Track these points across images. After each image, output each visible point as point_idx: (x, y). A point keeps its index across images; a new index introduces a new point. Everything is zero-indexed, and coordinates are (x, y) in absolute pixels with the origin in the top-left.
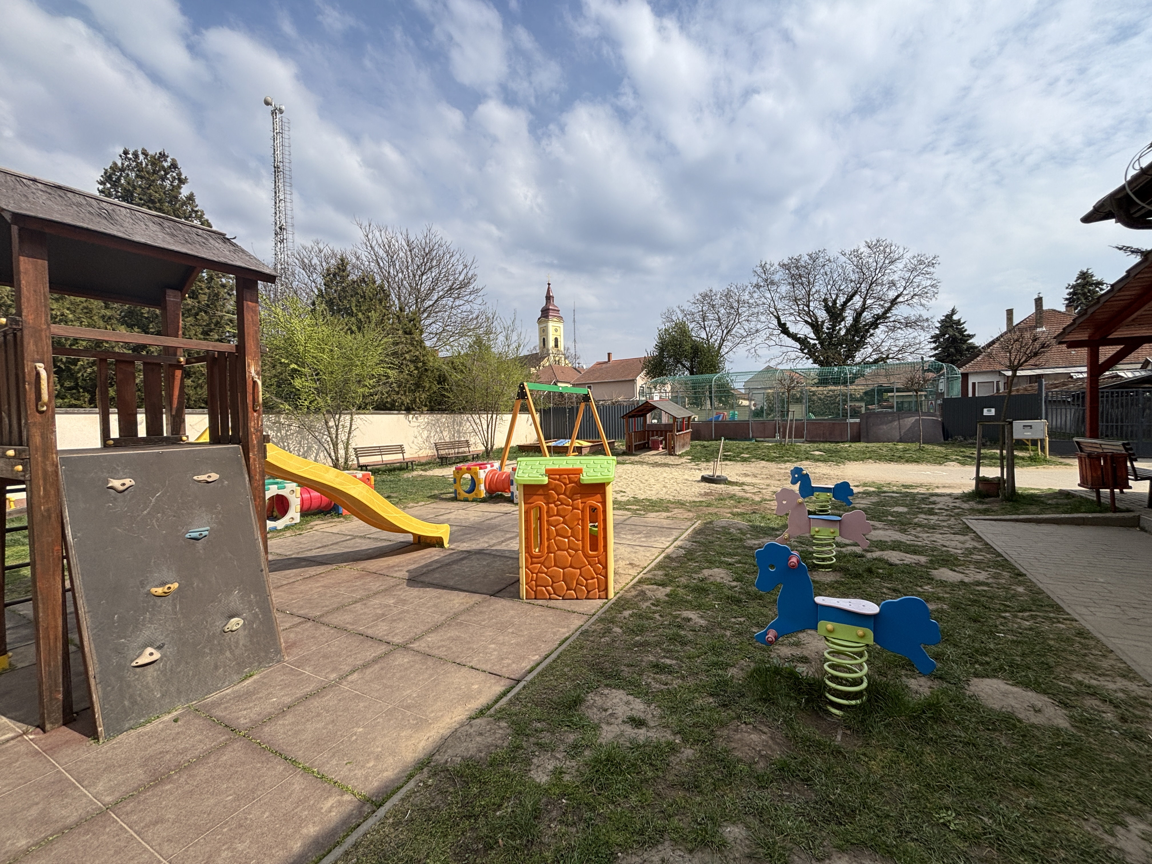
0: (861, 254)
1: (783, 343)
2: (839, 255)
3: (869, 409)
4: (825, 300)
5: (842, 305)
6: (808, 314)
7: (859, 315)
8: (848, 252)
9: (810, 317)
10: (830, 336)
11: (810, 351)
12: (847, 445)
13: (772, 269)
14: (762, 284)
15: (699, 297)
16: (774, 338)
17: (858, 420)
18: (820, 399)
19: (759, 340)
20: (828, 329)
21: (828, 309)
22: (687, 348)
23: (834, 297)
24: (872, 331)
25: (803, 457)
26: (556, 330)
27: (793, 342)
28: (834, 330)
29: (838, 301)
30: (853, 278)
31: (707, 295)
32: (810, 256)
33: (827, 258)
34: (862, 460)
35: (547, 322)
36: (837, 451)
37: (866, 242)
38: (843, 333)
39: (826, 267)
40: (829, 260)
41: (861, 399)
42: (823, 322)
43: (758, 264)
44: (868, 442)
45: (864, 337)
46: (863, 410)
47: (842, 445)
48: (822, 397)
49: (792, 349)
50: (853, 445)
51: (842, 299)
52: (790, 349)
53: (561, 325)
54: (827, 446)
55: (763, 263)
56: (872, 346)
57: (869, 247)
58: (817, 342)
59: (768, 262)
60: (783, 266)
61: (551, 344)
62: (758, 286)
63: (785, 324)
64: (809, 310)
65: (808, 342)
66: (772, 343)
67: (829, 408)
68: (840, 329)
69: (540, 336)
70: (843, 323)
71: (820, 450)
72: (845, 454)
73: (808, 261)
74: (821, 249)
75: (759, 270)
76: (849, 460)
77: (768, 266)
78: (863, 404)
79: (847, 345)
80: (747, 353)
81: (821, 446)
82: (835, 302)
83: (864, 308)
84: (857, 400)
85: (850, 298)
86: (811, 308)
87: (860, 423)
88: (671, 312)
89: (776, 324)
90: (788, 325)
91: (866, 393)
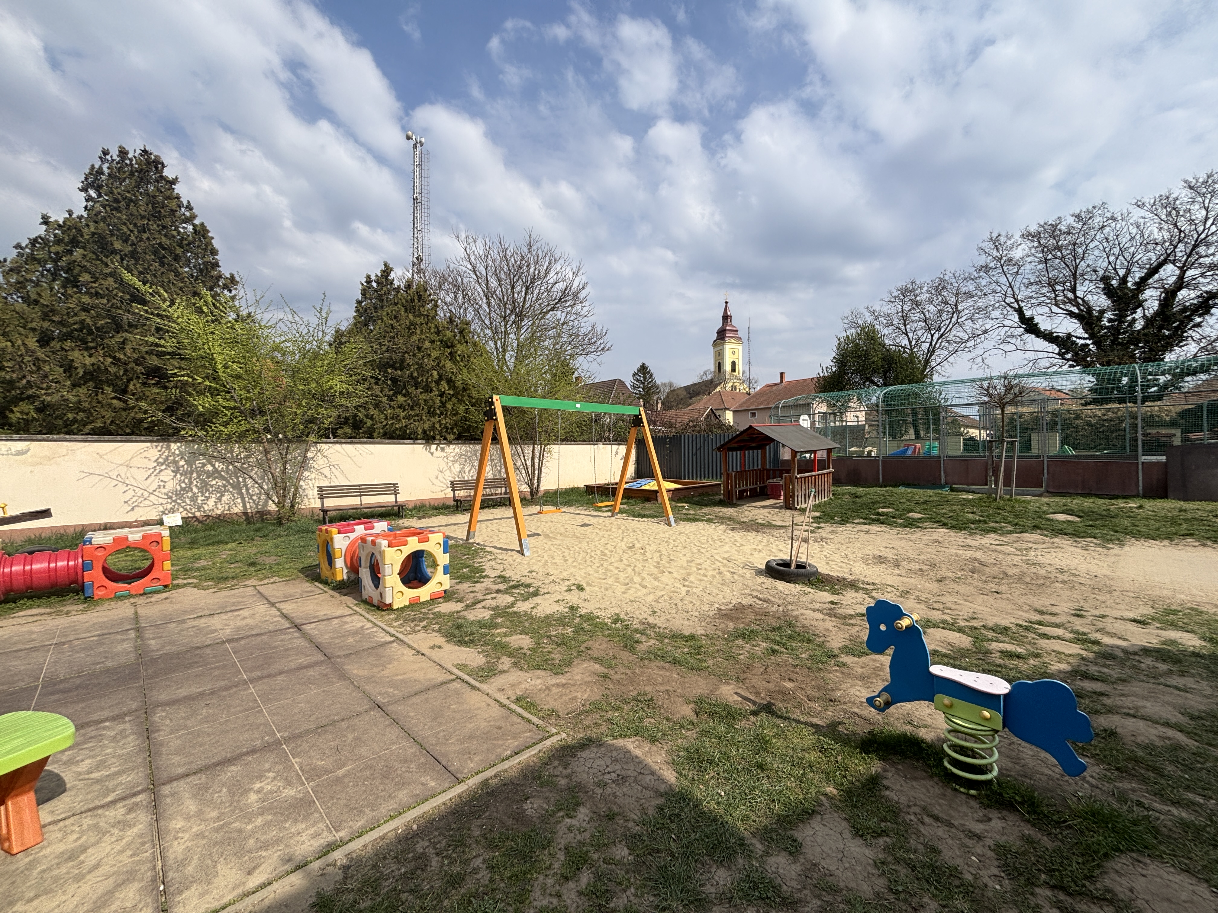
0: (1176, 199)
1: (1029, 346)
2: (1132, 208)
3: (1188, 439)
4: (1105, 279)
5: (1136, 283)
6: (1074, 301)
7: (1170, 294)
8: (1148, 200)
9: (1077, 305)
10: (1115, 331)
11: (1076, 354)
12: (1133, 504)
13: (1009, 243)
14: (992, 265)
15: (896, 293)
16: (1013, 341)
17: (1163, 458)
18: (1089, 424)
19: (988, 344)
20: (1110, 320)
21: (1109, 291)
22: (876, 359)
23: (1122, 272)
24: (1198, 320)
25: (1030, 523)
26: (734, 353)
27: (1046, 344)
28: (1121, 322)
29: (1129, 279)
30: (1159, 238)
31: (907, 289)
32: (1078, 217)
33: (1109, 215)
34: (1169, 537)
35: (723, 344)
36: (1108, 516)
37: (1186, 182)
38: (1139, 326)
39: (1107, 230)
40: (1113, 219)
41: (1173, 423)
42: (1102, 312)
43: (987, 236)
44: (1185, 500)
45: (1182, 328)
46: (1177, 441)
47: (1121, 503)
48: (1093, 421)
49: (1046, 355)
50: (1149, 504)
51: (1137, 274)
52: (1041, 355)
53: (740, 347)
54: (1088, 503)
55: (994, 235)
56: (1198, 342)
57: (1191, 188)
58: (1089, 342)
59: (1004, 234)
60: (1028, 236)
61: (728, 367)
62: (986, 268)
63: (1032, 319)
64: (1076, 297)
65: (1074, 343)
66: (1008, 347)
67: (1107, 438)
68: (1134, 320)
69: (715, 361)
70: (1139, 311)
71: (1069, 512)
72: (1126, 522)
73: (1074, 224)
74: (1098, 203)
75: (988, 246)
76: (1137, 535)
77: (1002, 239)
78: (1178, 432)
79: (1146, 342)
80: (970, 363)
81: (1075, 503)
82: (1123, 281)
83: (1180, 284)
84: (1165, 425)
85: (1153, 271)
86: (1079, 294)
87: (1166, 464)
88: (856, 315)
89: (1016, 319)
90: (1037, 320)
91: (1183, 414)
